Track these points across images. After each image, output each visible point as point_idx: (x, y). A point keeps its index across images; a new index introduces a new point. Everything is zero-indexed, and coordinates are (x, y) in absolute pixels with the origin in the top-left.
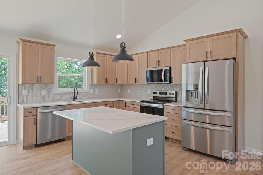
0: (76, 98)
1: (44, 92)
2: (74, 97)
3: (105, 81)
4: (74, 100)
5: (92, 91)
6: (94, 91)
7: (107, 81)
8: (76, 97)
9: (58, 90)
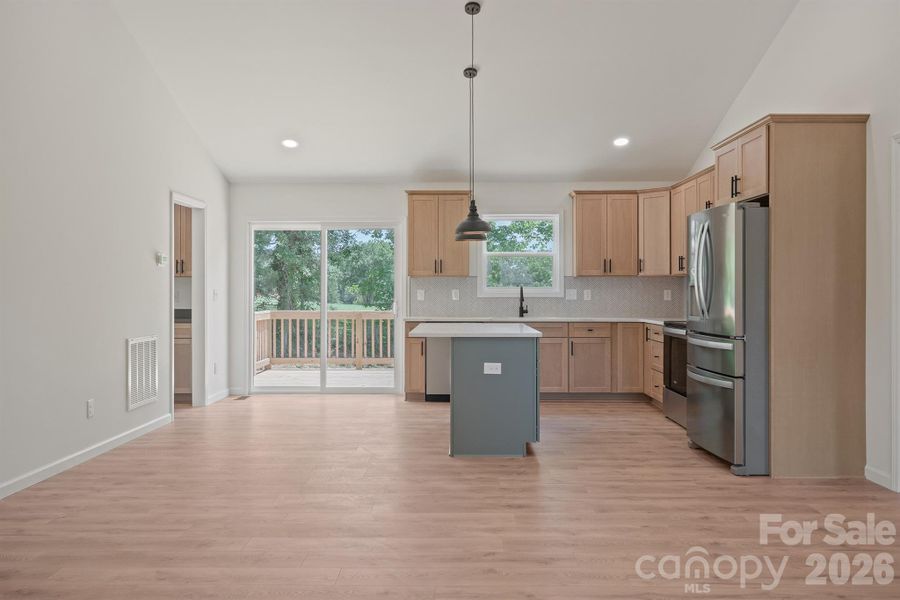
0: (526, 312)
1: (455, 295)
2: (521, 308)
3: (602, 268)
4: (521, 315)
5: (572, 294)
6: (580, 295)
7: (608, 267)
8: (525, 309)
9: (485, 290)
